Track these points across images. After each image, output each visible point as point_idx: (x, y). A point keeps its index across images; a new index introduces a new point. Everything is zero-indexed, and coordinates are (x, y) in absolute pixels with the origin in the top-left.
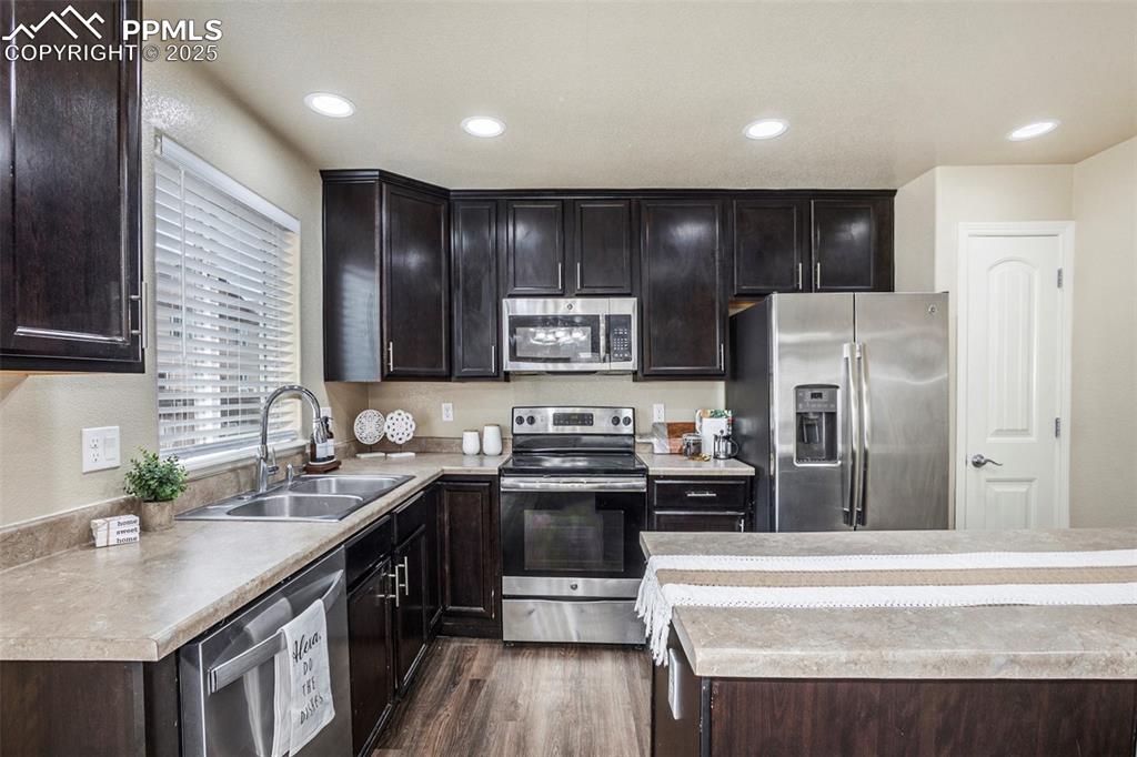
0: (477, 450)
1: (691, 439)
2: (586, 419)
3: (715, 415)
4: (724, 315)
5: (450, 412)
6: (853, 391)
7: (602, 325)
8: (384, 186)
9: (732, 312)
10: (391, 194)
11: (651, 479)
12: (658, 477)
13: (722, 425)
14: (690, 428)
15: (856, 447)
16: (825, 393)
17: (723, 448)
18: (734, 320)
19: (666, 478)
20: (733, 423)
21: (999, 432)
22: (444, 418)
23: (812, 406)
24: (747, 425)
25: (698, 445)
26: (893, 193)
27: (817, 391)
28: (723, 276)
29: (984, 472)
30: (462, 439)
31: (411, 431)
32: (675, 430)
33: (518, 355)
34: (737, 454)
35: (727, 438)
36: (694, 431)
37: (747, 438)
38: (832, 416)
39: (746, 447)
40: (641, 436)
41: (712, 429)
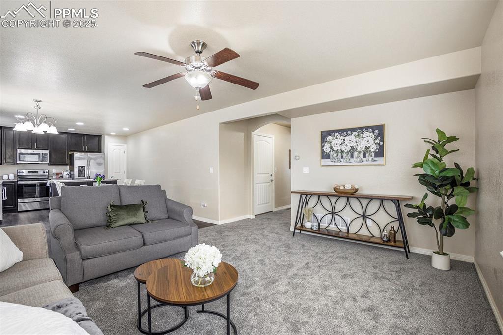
0: (7, 178)
1: (61, 175)
2: (37, 172)
3: (67, 171)
4: (67, 154)
6: (88, 167)
7: (41, 155)
9: (70, 153)
14: (62, 174)
17: (67, 177)
18: (70, 155)
21: (115, 173)
23: (81, 169)
25: (62, 177)
26: (102, 135)
27: (82, 167)
28: (68, 147)
32: (57, 174)
35: (68, 175)
40: (50, 175)
41: (66, 174)
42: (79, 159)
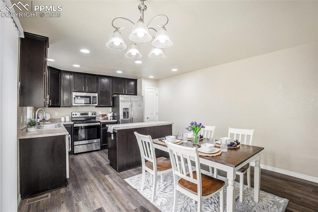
0: (64, 120)
1: (106, 117)
2: (86, 114)
4: (112, 96)
5: (57, 113)
6: (131, 109)
7: (92, 98)
8: (49, 69)
9: (113, 96)
10: (51, 70)
11: (101, 123)
12: (102, 123)
13: (111, 114)
14: (106, 115)
15: (131, 117)
16: (127, 109)
17: (112, 118)
18: (113, 97)
19: (103, 123)
20: (113, 114)
21: (150, 114)
22: (56, 115)
23: (125, 111)
24: (115, 114)
25: (107, 118)
26: (137, 80)
28: (112, 90)
29: (148, 119)
30: (61, 119)
31: (49, 117)
32: (103, 116)
33: (76, 102)
34: (114, 119)
35: (112, 116)
36: (106, 116)
37: (115, 116)
38: (128, 112)
39: (115, 118)
40: (97, 117)
41: (110, 115)
42: (124, 101)
